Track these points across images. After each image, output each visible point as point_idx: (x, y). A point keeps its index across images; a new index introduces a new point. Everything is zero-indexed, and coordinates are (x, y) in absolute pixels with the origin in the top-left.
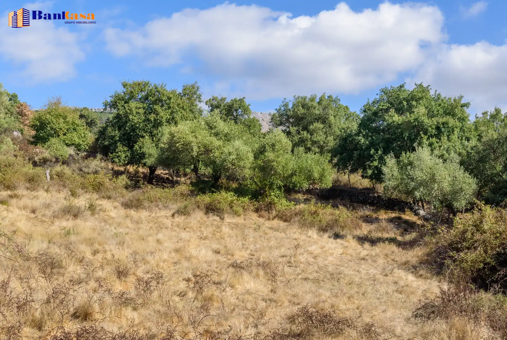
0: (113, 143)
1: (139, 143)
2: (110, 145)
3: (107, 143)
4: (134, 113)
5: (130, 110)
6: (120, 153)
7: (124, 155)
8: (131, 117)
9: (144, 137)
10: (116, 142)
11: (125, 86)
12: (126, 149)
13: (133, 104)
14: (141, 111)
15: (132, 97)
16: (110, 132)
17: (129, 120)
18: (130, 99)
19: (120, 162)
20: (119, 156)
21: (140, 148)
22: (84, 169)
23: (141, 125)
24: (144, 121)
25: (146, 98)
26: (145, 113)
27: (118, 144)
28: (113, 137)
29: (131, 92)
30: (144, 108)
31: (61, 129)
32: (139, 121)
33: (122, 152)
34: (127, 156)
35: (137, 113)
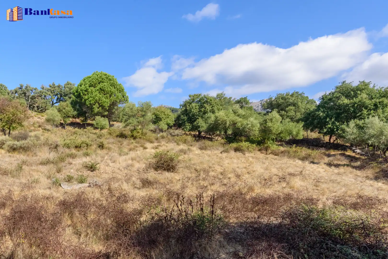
0: (183, 122)
1: (197, 122)
2: (182, 123)
3: (181, 122)
4: (194, 108)
5: (192, 107)
6: (187, 126)
7: (189, 127)
8: (192, 110)
9: (199, 118)
10: (185, 122)
11: (190, 96)
12: (190, 124)
13: (193, 104)
14: (197, 107)
15: (193, 101)
16: (182, 117)
17: (192, 112)
18: (192, 102)
19: (187, 130)
20: (186, 128)
21: (197, 123)
22: (172, 134)
23: (197, 113)
24: (199, 112)
25: (200, 101)
26: (199, 108)
27: (186, 122)
28: (184, 119)
29: (193, 99)
30: (199, 106)
31: (163, 118)
32: (196, 112)
33: (188, 126)
34: (190, 127)
35: (195, 108)
